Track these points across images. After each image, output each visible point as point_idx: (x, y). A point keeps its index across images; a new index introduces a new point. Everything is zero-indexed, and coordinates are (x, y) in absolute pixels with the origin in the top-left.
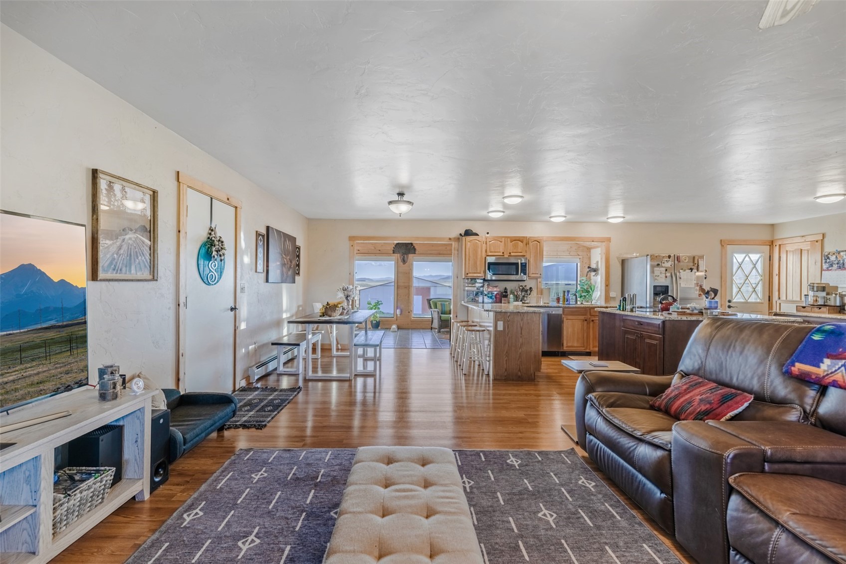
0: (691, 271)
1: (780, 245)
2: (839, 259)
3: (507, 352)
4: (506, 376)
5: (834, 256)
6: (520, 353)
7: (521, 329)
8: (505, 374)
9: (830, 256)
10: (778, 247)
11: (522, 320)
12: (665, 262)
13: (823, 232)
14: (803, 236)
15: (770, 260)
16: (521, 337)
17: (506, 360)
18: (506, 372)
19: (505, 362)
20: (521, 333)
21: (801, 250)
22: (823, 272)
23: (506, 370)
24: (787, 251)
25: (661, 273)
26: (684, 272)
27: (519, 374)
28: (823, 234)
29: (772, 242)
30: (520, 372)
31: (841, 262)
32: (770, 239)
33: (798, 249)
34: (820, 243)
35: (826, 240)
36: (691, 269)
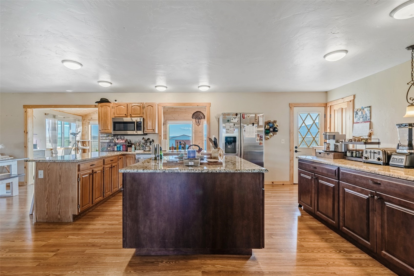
0: (253, 126)
1: (330, 106)
2: (364, 113)
3: (47, 198)
4: (47, 219)
5: (361, 112)
6: (59, 198)
7: (60, 177)
8: (46, 217)
9: (358, 112)
10: (329, 107)
11: (61, 169)
12: (233, 119)
13: (354, 94)
14: (343, 98)
15: (325, 117)
16: (60, 184)
17: (47, 205)
18: (47, 216)
19: (46, 206)
20: (60, 181)
21: (342, 109)
22: (354, 124)
23: (47, 214)
24: (334, 110)
25: (230, 127)
26: (248, 126)
27: (59, 217)
28: (354, 95)
29: (326, 104)
30: (60, 215)
31: (365, 116)
32: (325, 102)
33: (340, 108)
34: (352, 102)
35: (356, 99)
36: (253, 124)
